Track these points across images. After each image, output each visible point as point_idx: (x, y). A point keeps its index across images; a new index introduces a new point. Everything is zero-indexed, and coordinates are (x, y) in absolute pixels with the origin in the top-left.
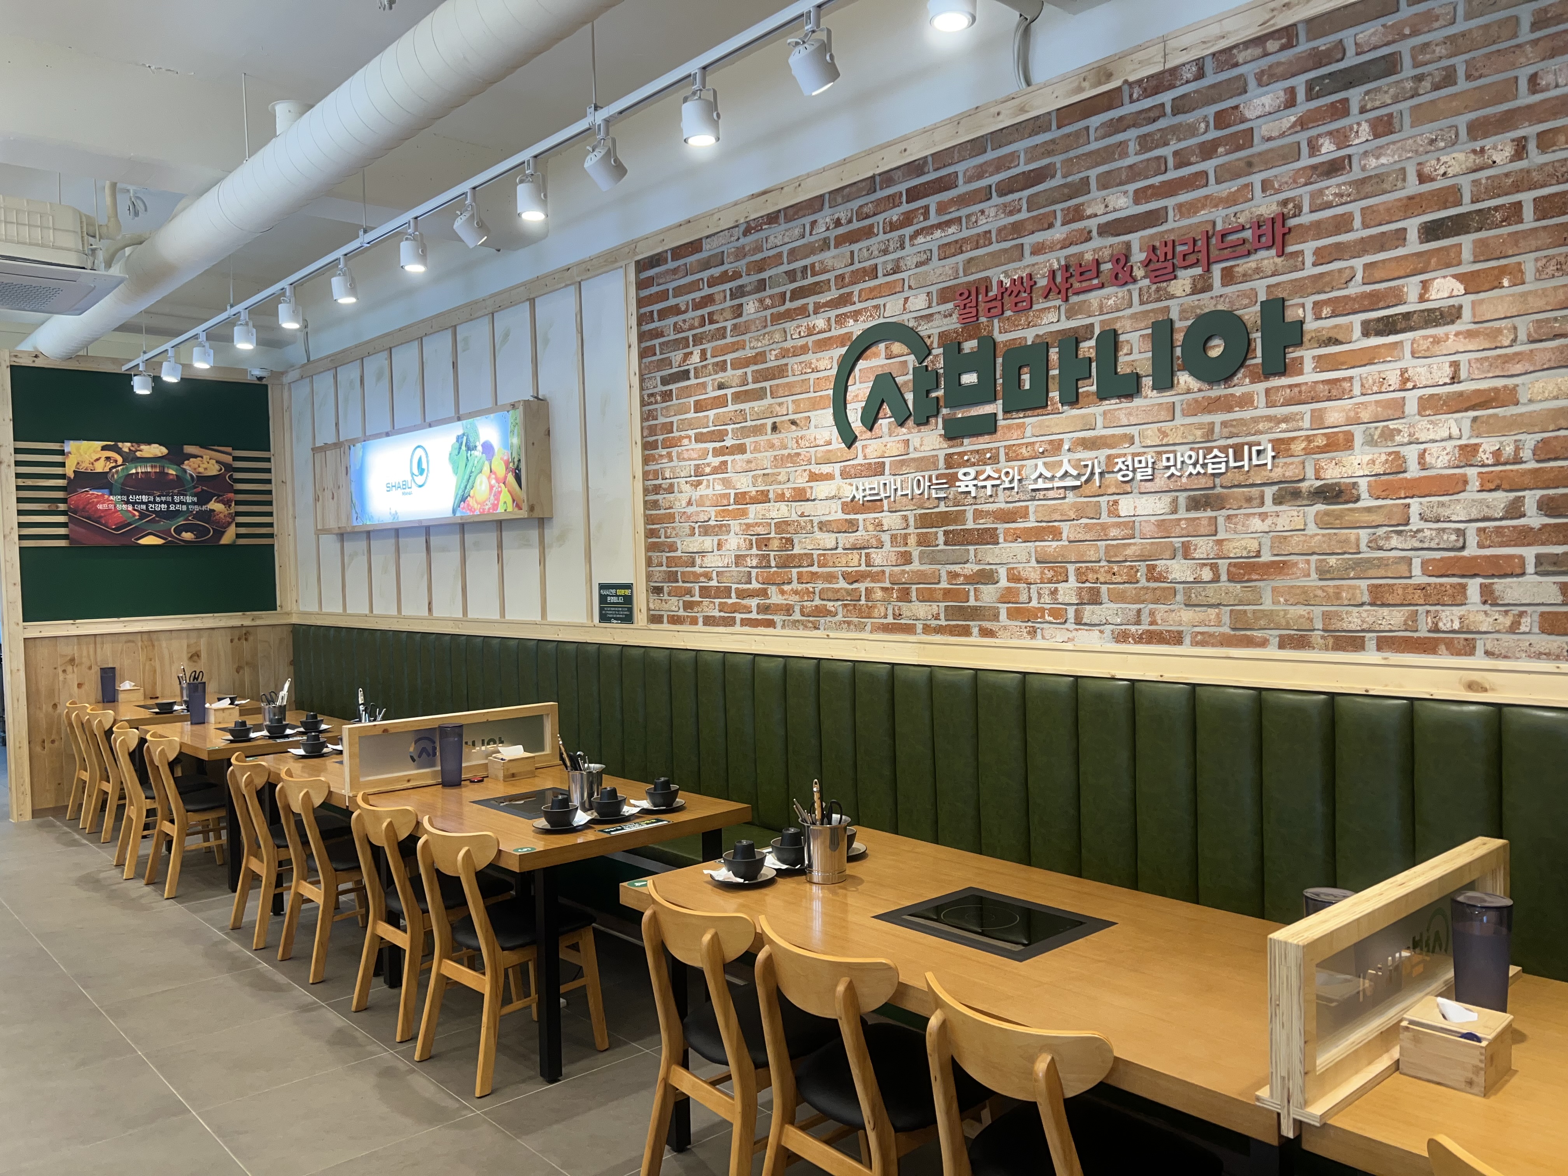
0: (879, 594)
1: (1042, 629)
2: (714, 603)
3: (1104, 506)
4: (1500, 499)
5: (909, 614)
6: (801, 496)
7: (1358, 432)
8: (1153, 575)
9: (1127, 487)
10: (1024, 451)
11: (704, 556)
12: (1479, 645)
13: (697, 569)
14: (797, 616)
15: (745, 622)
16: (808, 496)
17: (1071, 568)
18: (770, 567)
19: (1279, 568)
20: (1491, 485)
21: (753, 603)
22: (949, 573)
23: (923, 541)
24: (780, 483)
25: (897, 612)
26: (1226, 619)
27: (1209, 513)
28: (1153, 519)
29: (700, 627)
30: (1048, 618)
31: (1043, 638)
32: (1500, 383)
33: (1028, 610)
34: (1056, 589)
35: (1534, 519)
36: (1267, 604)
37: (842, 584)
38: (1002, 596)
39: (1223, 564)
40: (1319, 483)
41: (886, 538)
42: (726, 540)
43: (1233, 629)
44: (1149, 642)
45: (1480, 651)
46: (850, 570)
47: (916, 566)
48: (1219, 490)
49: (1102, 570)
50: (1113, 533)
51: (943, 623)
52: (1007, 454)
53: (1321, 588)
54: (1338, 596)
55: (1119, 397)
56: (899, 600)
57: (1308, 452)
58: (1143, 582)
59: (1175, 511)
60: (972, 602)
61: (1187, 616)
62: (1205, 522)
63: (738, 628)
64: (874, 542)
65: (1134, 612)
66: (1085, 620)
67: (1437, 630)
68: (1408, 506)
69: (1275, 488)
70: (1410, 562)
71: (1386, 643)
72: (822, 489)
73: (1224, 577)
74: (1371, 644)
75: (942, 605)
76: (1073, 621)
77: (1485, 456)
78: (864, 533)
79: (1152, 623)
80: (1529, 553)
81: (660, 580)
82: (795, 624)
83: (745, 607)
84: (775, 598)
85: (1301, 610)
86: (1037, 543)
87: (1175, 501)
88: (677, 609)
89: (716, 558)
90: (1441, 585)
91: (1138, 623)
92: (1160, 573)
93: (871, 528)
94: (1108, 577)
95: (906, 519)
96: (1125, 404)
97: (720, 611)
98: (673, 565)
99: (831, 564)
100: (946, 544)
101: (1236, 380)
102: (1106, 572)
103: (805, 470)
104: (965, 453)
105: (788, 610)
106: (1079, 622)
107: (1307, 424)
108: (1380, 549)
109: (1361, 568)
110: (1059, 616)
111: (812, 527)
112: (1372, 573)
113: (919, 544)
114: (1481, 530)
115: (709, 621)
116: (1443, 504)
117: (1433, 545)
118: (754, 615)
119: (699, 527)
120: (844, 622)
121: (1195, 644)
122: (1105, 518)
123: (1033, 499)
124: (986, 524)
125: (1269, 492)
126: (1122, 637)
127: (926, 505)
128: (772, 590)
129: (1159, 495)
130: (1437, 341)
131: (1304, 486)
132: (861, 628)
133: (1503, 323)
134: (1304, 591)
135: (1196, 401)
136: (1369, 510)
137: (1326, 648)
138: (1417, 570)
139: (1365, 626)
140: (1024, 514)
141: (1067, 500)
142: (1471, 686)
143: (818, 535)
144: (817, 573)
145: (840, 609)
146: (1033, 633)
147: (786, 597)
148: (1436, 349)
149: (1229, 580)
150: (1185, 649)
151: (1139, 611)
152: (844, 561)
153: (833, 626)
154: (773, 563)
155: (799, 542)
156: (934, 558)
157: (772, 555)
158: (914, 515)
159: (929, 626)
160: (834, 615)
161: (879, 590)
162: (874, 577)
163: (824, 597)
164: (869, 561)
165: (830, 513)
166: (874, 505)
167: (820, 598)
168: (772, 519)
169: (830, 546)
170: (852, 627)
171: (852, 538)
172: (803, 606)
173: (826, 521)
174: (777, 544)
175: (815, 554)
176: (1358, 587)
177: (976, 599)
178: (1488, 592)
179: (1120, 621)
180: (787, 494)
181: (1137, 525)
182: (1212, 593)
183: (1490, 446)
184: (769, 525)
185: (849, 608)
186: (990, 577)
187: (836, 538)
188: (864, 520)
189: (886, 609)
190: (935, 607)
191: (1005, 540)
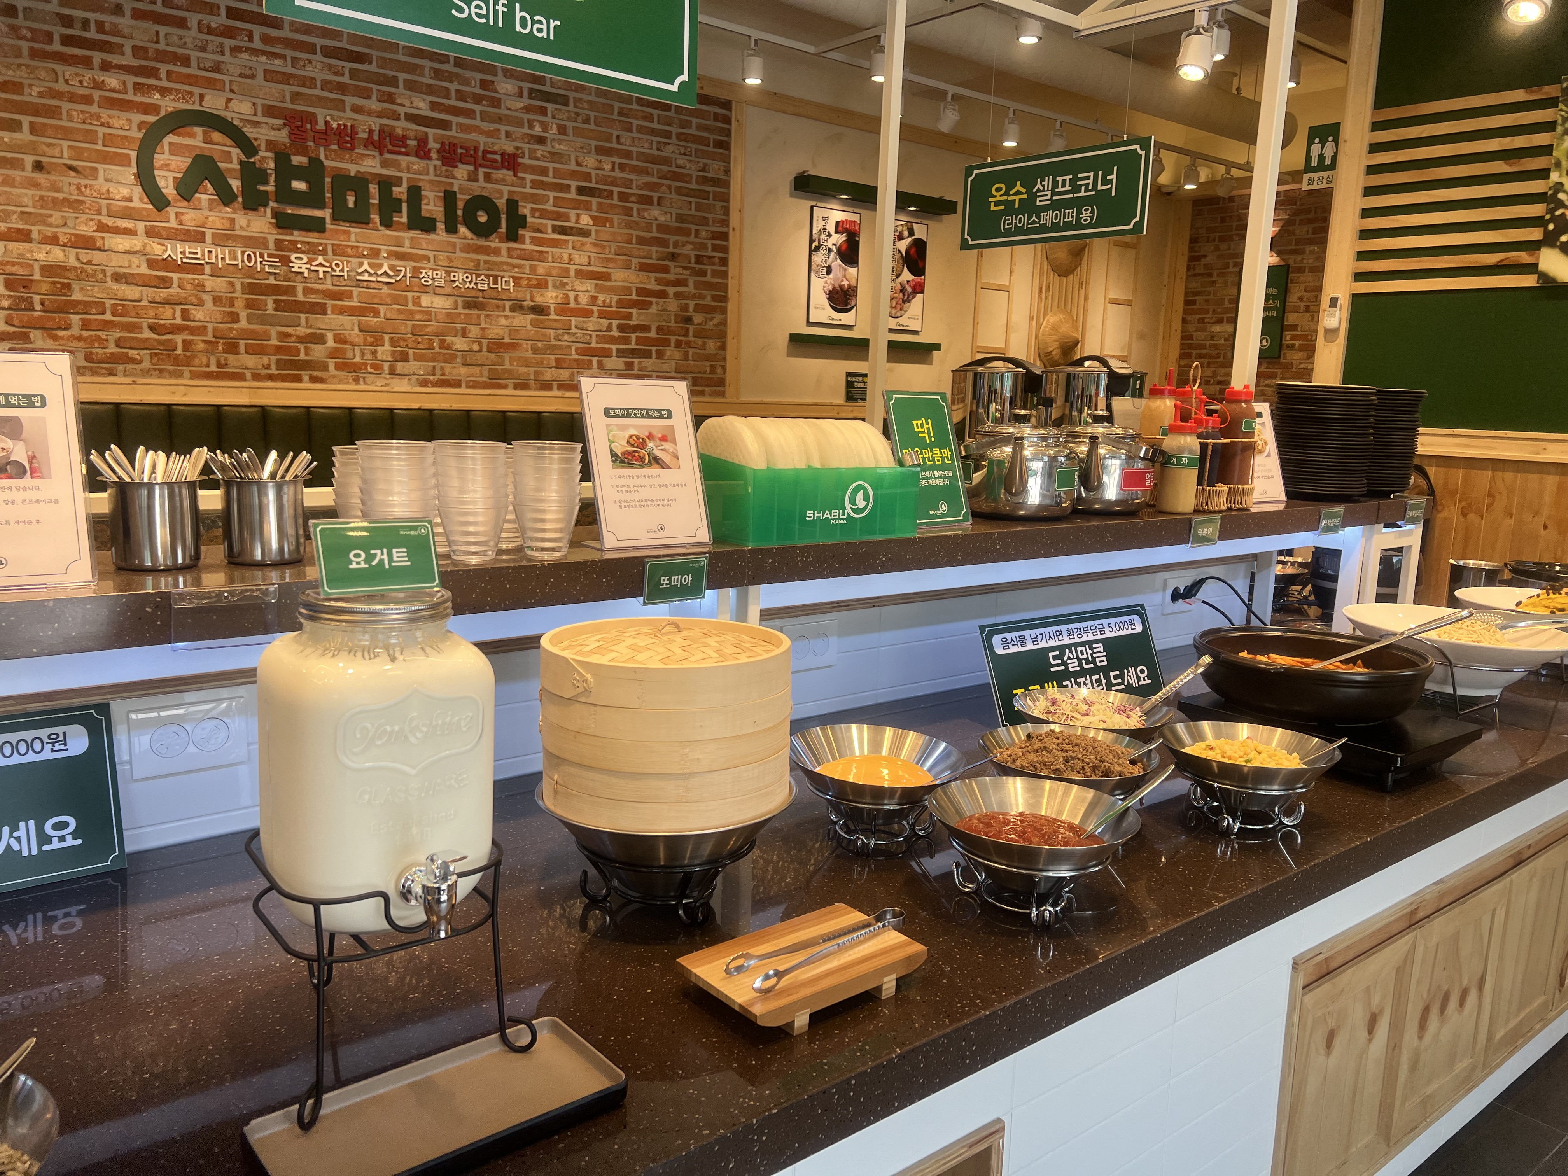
0: (201, 346)
1: (364, 378)
3: (410, 299)
4: (605, 322)
5: (236, 364)
6: (86, 243)
7: (550, 279)
8: (443, 345)
9: (424, 289)
10: (349, 250)
16: (98, 244)
17: (386, 337)
18: (34, 310)
19: (513, 346)
20: (603, 315)
22: (279, 333)
23: (250, 305)
24: (50, 225)
25: (223, 362)
26: (486, 373)
27: (476, 312)
28: (444, 311)
30: (369, 370)
31: (365, 383)
32: (604, 270)
33: (355, 364)
34: (376, 351)
35: (615, 333)
36: (507, 366)
37: (147, 334)
38: (331, 353)
39: (484, 342)
40: (533, 304)
41: (207, 298)
43: (489, 379)
44: (441, 386)
46: (161, 322)
47: (243, 324)
48: (481, 299)
49: (410, 340)
50: (418, 317)
51: (274, 371)
52: (333, 251)
53: (534, 358)
54: (542, 363)
55: (421, 230)
56: (225, 351)
57: (529, 286)
58: (437, 349)
59: (456, 308)
60: (302, 356)
61: (463, 370)
62: (475, 317)
64: (195, 301)
65: (431, 368)
66: (398, 372)
68: (571, 320)
69: (511, 303)
70: (570, 347)
72: (121, 243)
73: (485, 349)
74: (555, 387)
75: (273, 358)
76: (387, 372)
77: (600, 302)
78: (179, 290)
79: (442, 375)
80: (614, 347)
84: (40, 341)
85: (525, 369)
86: (360, 318)
87: (456, 301)
90: (583, 359)
91: (434, 374)
92: (448, 344)
93: (189, 287)
94: (414, 345)
95: (232, 284)
96: (424, 236)
99: (133, 314)
100: (276, 309)
101: (491, 238)
102: (413, 341)
103: (92, 220)
104: (297, 242)
106: (393, 372)
107: (527, 271)
108: (560, 340)
109: (552, 349)
110: (377, 368)
111: (105, 276)
112: (556, 352)
113: (248, 307)
114: (597, 336)
116: (584, 322)
117: (581, 340)
120: (155, 369)
121: (468, 387)
122: (410, 306)
123: (358, 286)
124: (314, 299)
125: (508, 304)
126: (424, 383)
127: (257, 276)
128: (35, 334)
129: (446, 297)
130: (583, 244)
131: (525, 303)
132: (180, 375)
133: (605, 243)
134: (526, 359)
135: (469, 244)
136: (555, 320)
137: (536, 389)
138: (574, 352)
139: (553, 378)
140: (350, 296)
141: (383, 291)
143: (115, 286)
144: (111, 322)
145: (148, 357)
146: (357, 380)
147: (60, 342)
148: (583, 248)
149: (488, 352)
150: (463, 390)
151: (434, 367)
152: (152, 313)
153: (140, 372)
154: (38, 307)
155: (82, 289)
156: (264, 320)
157: (37, 298)
158: (242, 283)
159: (259, 374)
160: (140, 362)
161: (200, 343)
162: (193, 331)
163: (122, 344)
164: (185, 315)
165: (130, 266)
166: (195, 268)
167: (118, 346)
168: (36, 260)
169: (130, 298)
170: (165, 374)
171: (164, 293)
172: (91, 352)
173: (124, 274)
174: (45, 288)
175: (108, 303)
176: (549, 359)
177: (307, 354)
178: (600, 363)
179: (422, 373)
180: (63, 239)
181: (433, 314)
182: (478, 358)
183: (601, 298)
184: (31, 266)
185: (161, 356)
186: (319, 339)
187: (141, 291)
188: (180, 279)
189: (209, 359)
190: (265, 360)
191: (333, 313)
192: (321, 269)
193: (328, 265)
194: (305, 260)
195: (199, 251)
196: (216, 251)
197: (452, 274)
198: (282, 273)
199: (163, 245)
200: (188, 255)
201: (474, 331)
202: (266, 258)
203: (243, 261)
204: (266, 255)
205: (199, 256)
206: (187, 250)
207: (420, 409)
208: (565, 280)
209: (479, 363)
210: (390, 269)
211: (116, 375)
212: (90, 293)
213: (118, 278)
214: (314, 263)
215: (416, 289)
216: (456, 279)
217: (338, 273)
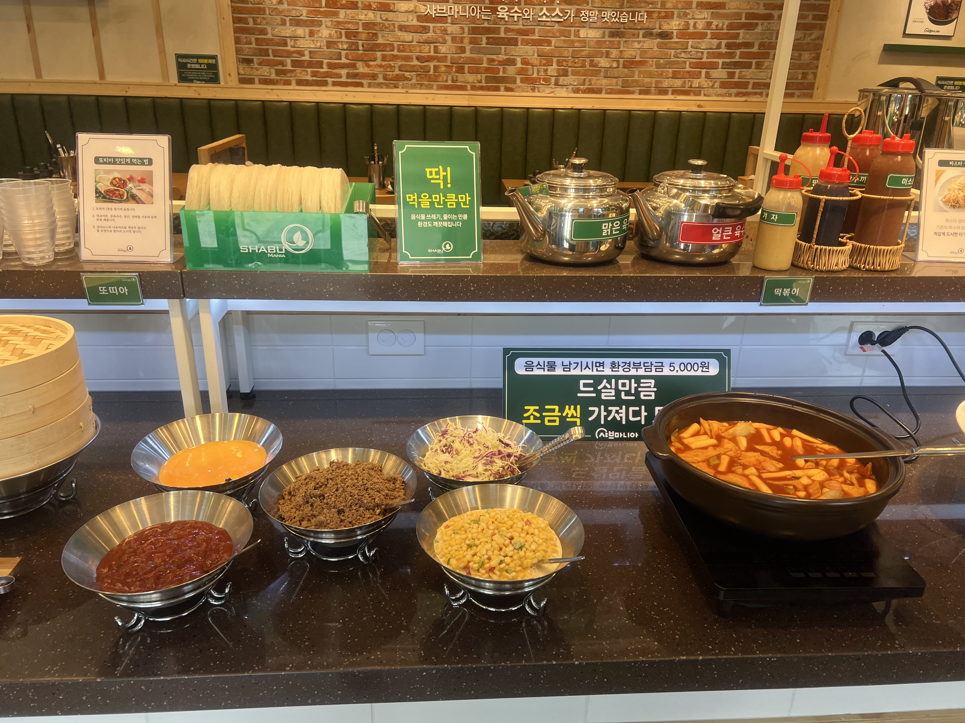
0: (443, 69)
1: (538, 88)
2: (307, 71)
3: (573, 32)
4: (715, 42)
5: (462, 80)
6: (385, 8)
7: (676, 11)
8: (592, 64)
9: (583, 25)
10: (535, 0)
11: (297, 40)
12: (702, 92)
13: (289, 48)
14: (380, 80)
15: (335, 84)
16: (391, 8)
17: (555, 60)
18: (359, 50)
19: (642, 63)
20: (714, 36)
21: (344, 72)
22: (488, 59)
23: (473, 41)
25: (455, 79)
26: (620, 83)
27: (618, 39)
28: (595, 40)
29: (294, 86)
30: (542, 82)
31: (539, 91)
33: (532, 78)
34: (547, 69)
35: (723, 50)
36: (636, 78)
37: (415, 62)
38: (518, 72)
39: (621, 60)
40: (660, 31)
41: (448, 38)
42: (319, 31)
43: (622, 87)
44: (588, 93)
45: (702, 94)
46: (423, 54)
47: (468, 54)
48: (622, 30)
49: (570, 61)
50: (577, 44)
51: (484, 84)
52: (525, 2)
53: (657, 71)
54: (662, 74)
56: (457, 72)
57: (658, 18)
58: (588, 67)
59: (604, 37)
60: (501, 74)
61: (604, 81)
62: (616, 43)
63: (330, 88)
64: (441, 40)
65: (583, 80)
66: (560, 84)
67: (691, 87)
68: (688, 42)
69: (644, 31)
70: (685, 62)
71: (675, 92)
72: (402, 6)
73: (621, 66)
74: (670, 92)
75: (484, 75)
76: (553, 84)
77: (713, 27)
78: (433, 34)
79: (590, 85)
80: (720, 61)
81: (250, 53)
82: (379, 85)
83: (336, 74)
84: (361, 68)
85: (648, 80)
86: (539, 47)
87: (604, 32)
88: (269, 74)
89: (307, 42)
90: (695, 71)
91: (584, 85)
92: (595, 63)
93: (438, 32)
94: (573, 64)
95: (462, 28)
97: (312, 76)
98: (265, 44)
99: (408, 50)
100: (487, 44)
102: (572, 62)
105: (374, 76)
106: (557, 84)
107: (659, 6)
108: (678, 57)
109: (671, 64)
110: (547, 81)
111: (394, 28)
112: (674, 66)
113: (471, 43)
114: (708, 52)
115: (300, 83)
116: (699, 42)
117: (694, 57)
118: (344, 79)
119: (290, 19)
120: (418, 84)
121: (607, 93)
122: (572, 37)
123: (539, 25)
124: (511, 35)
125: (641, 32)
126: (576, 91)
127: (477, 22)
128: (359, 64)
129: (598, 30)
131: (654, 31)
132: (430, 87)
134: (650, 72)
136: (676, 42)
137: (656, 94)
138: (687, 66)
139: (669, 86)
140: (533, 32)
141: (555, 28)
142: (699, 106)
143: (399, 33)
144: (397, 55)
145: (414, 77)
146: (533, 90)
147: (371, 68)
149: (623, 68)
150: (603, 95)
151: (585, 79)
152: (418, 49)
153: (410, 86)
154: (361, 48)
155: (383, 36)
156: (480, 51)
157: (360, 42)
158: (469, 27)
159: (475, 86)
160: (410, 80)
161: (443, 67)
162: (440, 60)
163: (402, 69)
164: (436, 50)
165: (408, 21)
166: (442, 19)
167: (400, 70)
168: (360, 20)
169: (407, 40)
170: (424, 87)
171: (425, 36)
172: (386, 74)
173: (405, 25)
174: (364, 36)
175: (396, 44)
176: (669, 71)
177: (504, 73)
178: (707, 74)
179: (576, 84)
180: (374, 6)
181: (587, 42)
182: (616, 72)
183: (715, 22)
184: (358, 23)
185: (422, 76)
186: (512, 62)
187: (413, 36)
188: (434, 27)
189: (447, 77)
190: (479, 76)
191: (522, 44)
192: (516, 15)
193: (520, 11)
194: (507, 9)
195: (444, 8)
196: (454, 7)
197: (603, 12)
198: (492, 19)
199: (426, 6)
200: (438, 11)
201: (614, 53)
202: (483, 10)
203: (469, 13)
204: (483, 8)
205: (444, 11)
206: (438, 8)
207: (572, 109)
208: (687, 11)
209: (616, 76)
210: (561, 12)
211: (398, 88)
212: (386, 38)
213: (402, 28)
214: (512, 11)
215: (577, 25)
216: (605, 16)
217: (526, 17)
